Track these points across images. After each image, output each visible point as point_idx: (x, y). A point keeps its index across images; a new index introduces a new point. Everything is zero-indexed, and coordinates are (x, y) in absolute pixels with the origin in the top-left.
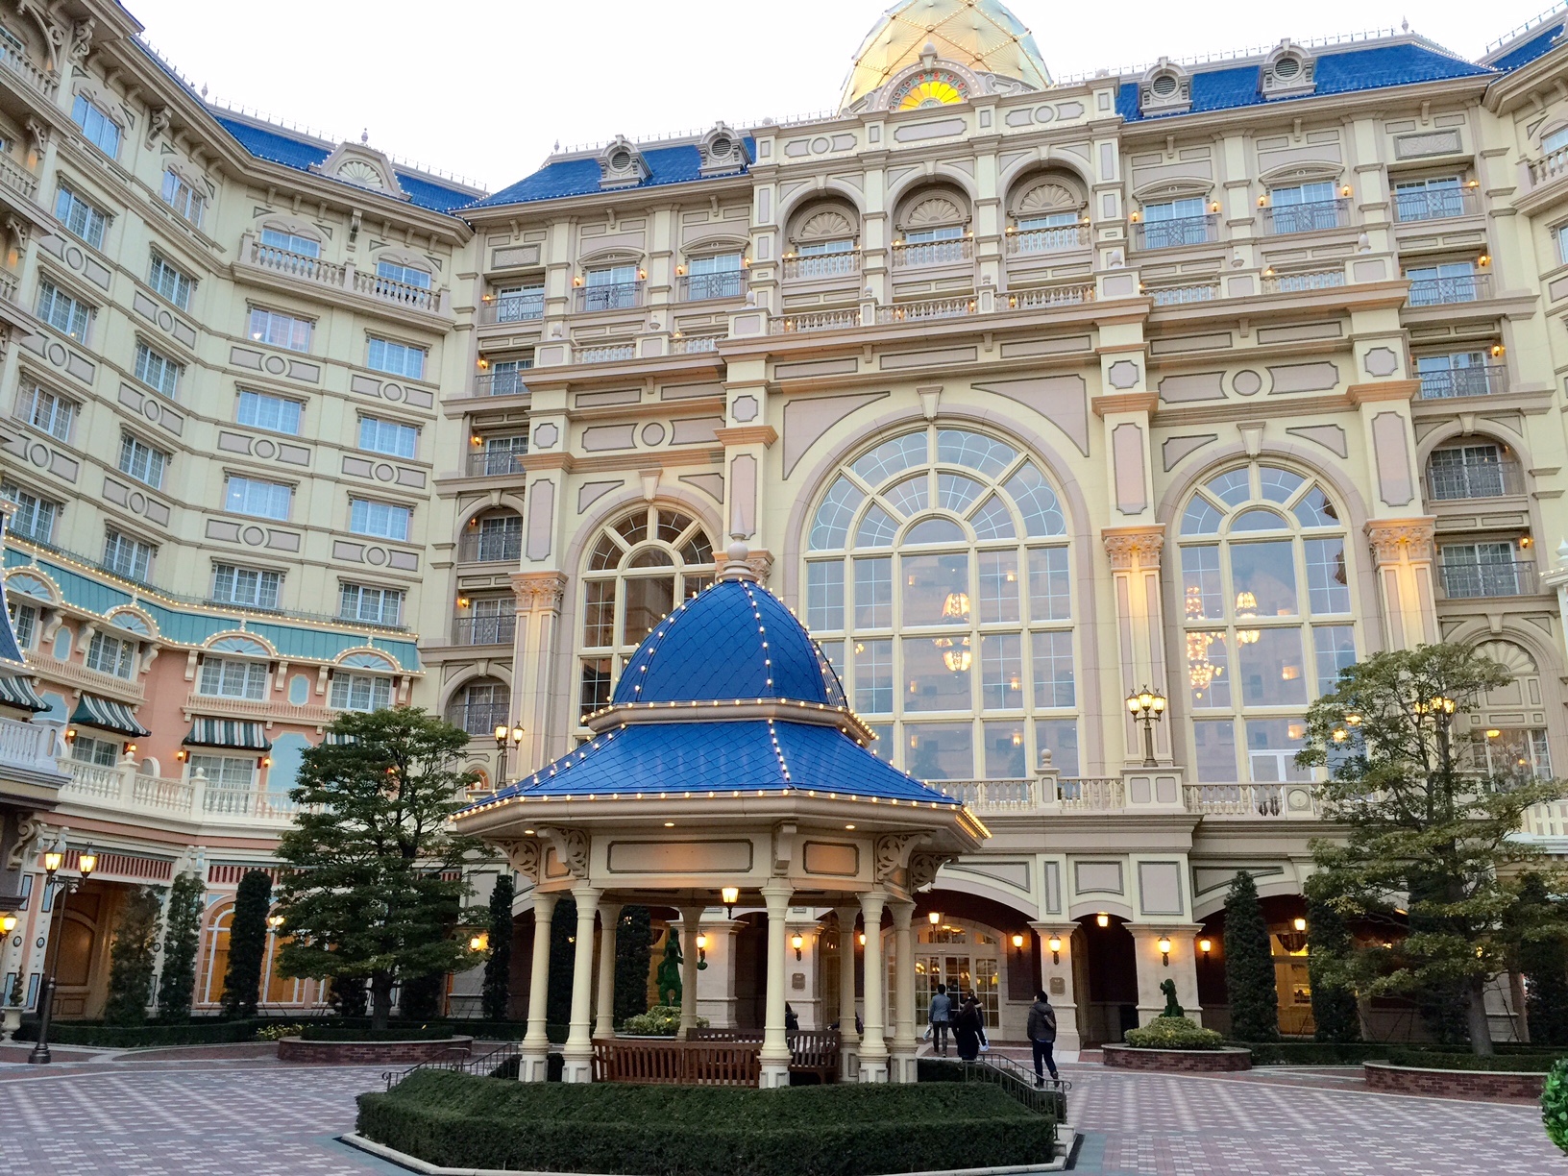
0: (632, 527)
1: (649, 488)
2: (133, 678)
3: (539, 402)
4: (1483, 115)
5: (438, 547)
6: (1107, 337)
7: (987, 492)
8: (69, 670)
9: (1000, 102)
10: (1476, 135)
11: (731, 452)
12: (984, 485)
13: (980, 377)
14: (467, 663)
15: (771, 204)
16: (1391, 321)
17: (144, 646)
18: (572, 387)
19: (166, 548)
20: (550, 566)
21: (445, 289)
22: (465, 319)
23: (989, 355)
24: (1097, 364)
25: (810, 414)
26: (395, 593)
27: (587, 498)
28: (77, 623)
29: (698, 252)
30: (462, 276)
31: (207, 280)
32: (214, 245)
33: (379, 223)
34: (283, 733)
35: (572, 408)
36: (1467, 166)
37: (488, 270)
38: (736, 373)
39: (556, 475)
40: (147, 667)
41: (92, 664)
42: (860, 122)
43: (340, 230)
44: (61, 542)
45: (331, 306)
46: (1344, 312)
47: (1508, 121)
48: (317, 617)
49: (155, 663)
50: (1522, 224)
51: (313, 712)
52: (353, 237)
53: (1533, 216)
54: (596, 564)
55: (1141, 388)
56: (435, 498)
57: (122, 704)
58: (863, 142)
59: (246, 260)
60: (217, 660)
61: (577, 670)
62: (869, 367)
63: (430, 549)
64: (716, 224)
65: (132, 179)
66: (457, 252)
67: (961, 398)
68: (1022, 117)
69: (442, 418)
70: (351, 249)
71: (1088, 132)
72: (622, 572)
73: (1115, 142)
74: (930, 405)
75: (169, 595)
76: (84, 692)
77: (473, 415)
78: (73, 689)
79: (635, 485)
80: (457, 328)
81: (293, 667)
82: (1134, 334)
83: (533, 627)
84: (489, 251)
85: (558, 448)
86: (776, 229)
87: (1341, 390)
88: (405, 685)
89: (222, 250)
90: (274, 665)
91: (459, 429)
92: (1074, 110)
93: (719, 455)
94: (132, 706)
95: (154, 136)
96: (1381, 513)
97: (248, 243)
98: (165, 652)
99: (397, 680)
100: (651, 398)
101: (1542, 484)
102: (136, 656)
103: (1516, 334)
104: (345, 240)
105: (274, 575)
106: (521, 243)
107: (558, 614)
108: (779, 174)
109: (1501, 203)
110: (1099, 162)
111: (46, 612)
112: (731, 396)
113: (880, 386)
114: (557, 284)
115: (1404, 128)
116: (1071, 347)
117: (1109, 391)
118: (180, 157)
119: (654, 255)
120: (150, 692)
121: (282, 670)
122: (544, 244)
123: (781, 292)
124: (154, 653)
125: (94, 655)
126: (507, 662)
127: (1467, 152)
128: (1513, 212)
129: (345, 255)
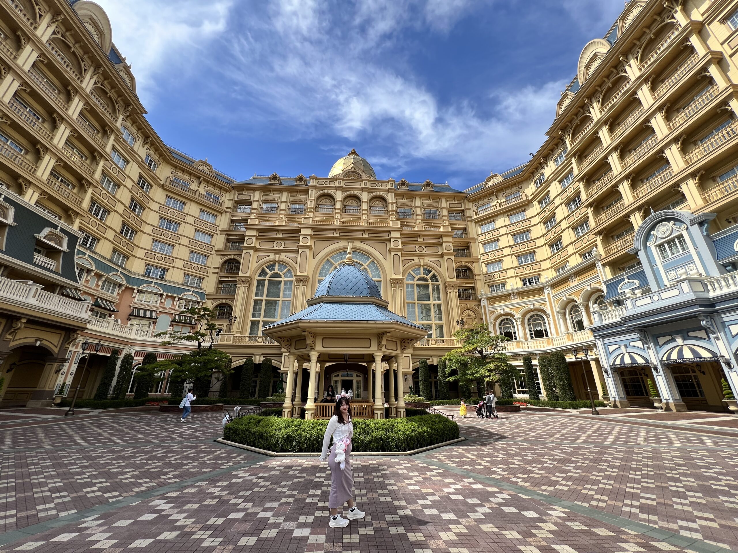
0: (271, 266)
1: (277, 258)
2: (115, 294)
3: (248, 233)
4: (466, 202)
5: (214, 268)
6: (393, 234)
7: (363, 267)
8: (94, 289)
9: (369, 181)
10: (464, 204)
11: (300, 251)
13: (363, 240)
14: (219, 299)
16: (450, 239)
17: (120, 285)
18: (259, 230)
19: (131, 258)
20: (248, 275)
21: (223, 201)
22: (229, 210)
23: (365, 235)
24: (390, 241)
25: (321, 244)
26: (201, 279)
27: (259, 258)
28: (99, 276)
29: (294, 203)
30: (229, 200)
31: (155, 187)
32: (159, 178)
33: (208, 182)
34: (162, 315)
35: (258, 235)
36: (463, 211)
37: (236, 199)
38: (303, 232)
39: (251, 252)
40: (120, 292)
41: (102, 289)
42: (336, 180)
43: (196, 182)
44: (97, 251)
45: (191, 200)
46: (441, 237)
47: (471, 204)
48: (176, 283)
49: (123, 291)
51: (172, 309)
52: (200, 184)
53: (476, 223)
54: (261, 275)
55: (400, 247)
56: (215, 255)
57: (110, 302)
58: (337, 184)
59: (168, 183)
60: (144, 292)
61: (252, 303)
62: (337, 234)
64: (299, 197)
65: (137, 154)
66: (228, 194)
67: (358, 244)
68: (373, 185)
69: (219, 234)
70: (199, 187)
71: (388, 191)
72: (267, 278)
73: (394, 194)
74: (350, 245)
75: (130, 272)
76: (98, 297)
77: (228, 235)
78: (95, 296)
79: (272, 256)
81: (167, 296)
82: (398, 235)
83: (241, 291)
84: (237, 195)
85: (253, 245)
86: (314, 200)
87: (440, 253)
89: (161, 180)
90: (161, 295)
91: (223, 238)
92: (385, 186)
93: (297, 252)
94: (114, 303)
95: (145, 144)
96: (448, 280)
97: (169, 180)
98: (127, 288)
99: (198, 302)
100: (279, 235)
101: (477, 277)
102: (117, 289)
103: (473, 246)
104: (197, 184)
105: (165, 270)
106: (246, 194)
107: (249, 288)
108: (316, 187)
109: (469, 219)
110: (390, 198)
111: (89, 271)
112: (301, 237)
113: (338, 239)
114: (255, 205)
115: (451, 202)
116: (384, 236)
117: (392, 246)
118: (152, 152)
119: (282, 202)
120: (120, 300)
121: (164, 297)
122: (252, 195)
123: (314, 215)
124: (124, 288)
125: (103, 286)
126: (233, 300)
127: (463, 208)
128: (472, 221)
129: (197, 188)
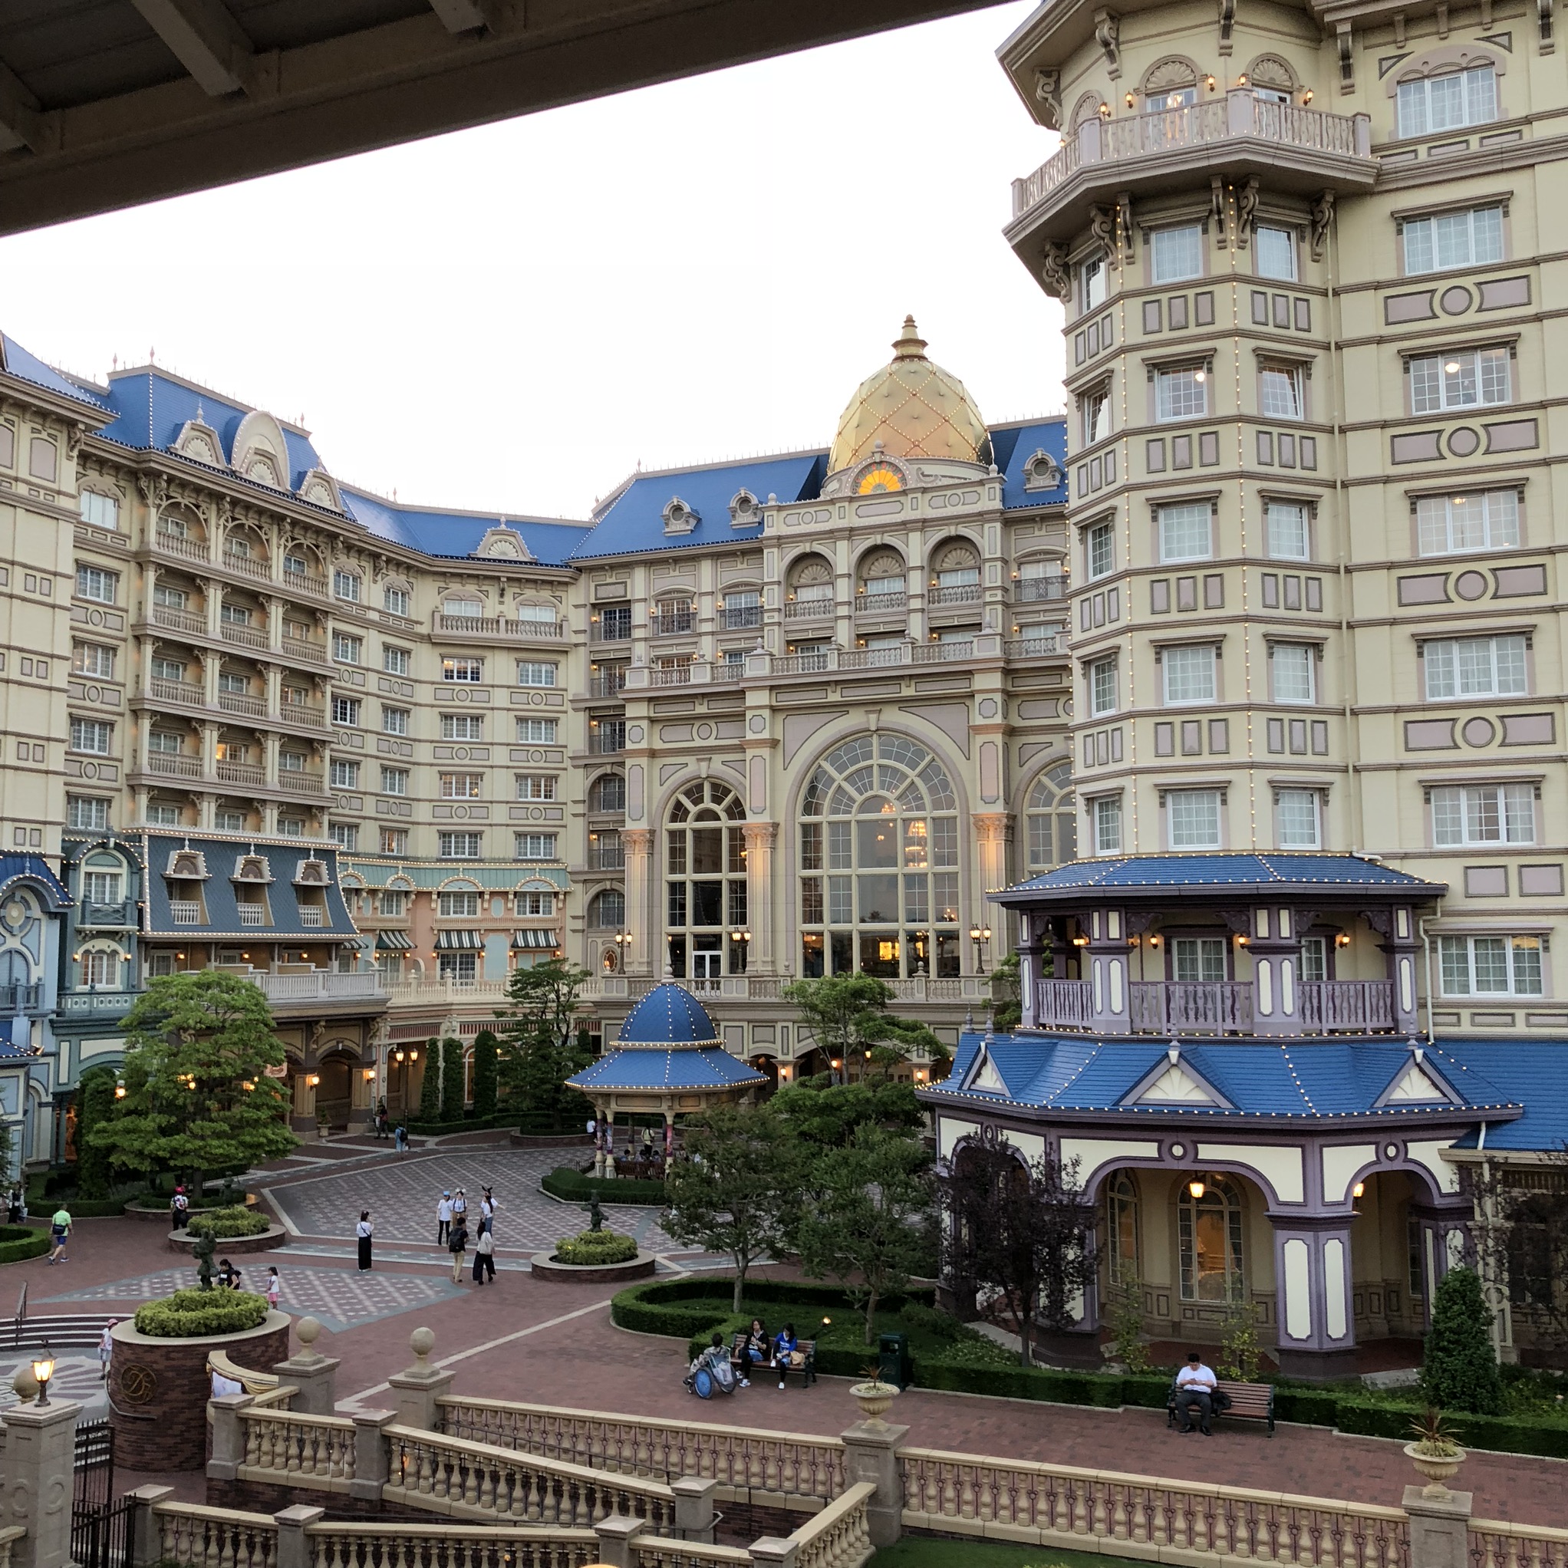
0: (694, 792)
1: (704, 769)
2: (403, 914)
3: (630, 711)
5: (575, 802)
6: (980, 682)
7: (908, 781)
8: (372, 920)
9: (925, 490)
11: (750, 753)
12: (905, 776)
13: (904, 703)
14: (599, 881)
15: (775, 564)
17: (407, 893)
18: (651, 699)
19: (412, 830)
20: (644, 824)
21: (565, 619)
22: (581, 639)
23: (908, 691)
24: (973, 700)
25: (799, 725)
26: (550, 837)
27: (665, 775)
28: (373, 892)
29: (729, 591)
30: (576, 606)
31: (416, 649)
32: (417, 622)
33: (519, 583)
34: (491, 935)
35: (652, 715)
37: (593, 601)
38: (752, 699)
39: (644, 761)
40: (410, 906)
41: (382, 912)
42: (832, 502)
43: (493, 590)
44: (361, 849)
45: (493, 649)
48: (504, 861)
49: (414, 902)
51: (506, 920)
52: (502, 595)
54: (674, 818)
55: (998, 718)
56: (570, 768)
57: (400, 932)
58: (835, 519)
59: (438, 631)
60: (448, 894)
61: (665, 888)
62: (834, 697)
63: (570, 804)
64: (742, 571)
65: (369, 608)
66: (571, 589)
67: (893, 717)
68: (939, 501)
69: (571, 712)
70: (502, 603)
71: (981, 517)
72: (689, 825)
73: (998, 525)
74: (872, 721)
75: (416, 859)
76: (381, 930)
77: (590, 709)
78: (376, 930)
79: (694, 768)
80: (576, 645)
81: (492, 894)
82: (995, 681)
83: (636, 864)
84: (592, 585)
85: (644, 743)
86: (779, 583)
88: (561, 897)
89: (421, 623)
90: (481, 894)
91: (582, 717)
92: (974, 497)
94: (405, 931)
95: (377, 573)
97: (437, 617)
98: (419, 894)
99: (556, 894)
100: (702, 708)
102: (403, 900)
104: (497, 598)
105: (475, 836)
106: (613, 580)
107: (651, 854)
108: (780, 541)
110: (990, 539)
111: (358, 891)
112: (749, 715)
113: (843, 707)
114: (639, 614)
116: (959, 687)
117: (978, 718)
118: (392, 576)
119: (702, 594)
120: (413, 920)
121: (487, 897)
122: (629, 581)
123: (783, 629)
124: (413, 897)
125: (383, 907)
126: (622, 881)
129: (498, 610)
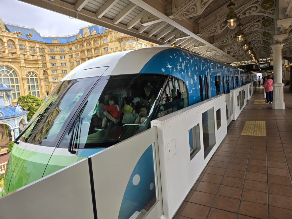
6: (21, 60)
7: (10, 73)
9: (6, 32)
10: (44, 46)
13: (9, 62)
16: (41, 62)
24: (20, 63)
36: (44, 49)
46: (38, 61)
50: (48, 55)
55: (24, 65)
67: (7, 64)
71: (15, 38)
73: (18, 40)
74: (4, 64)
87: (38, 67)
92: (13, 35)
96: (41, 77)
101: (49, 75)
103: (48, 64)
109: (46, 53)
115: (39, 45)
116: (18, 61)
